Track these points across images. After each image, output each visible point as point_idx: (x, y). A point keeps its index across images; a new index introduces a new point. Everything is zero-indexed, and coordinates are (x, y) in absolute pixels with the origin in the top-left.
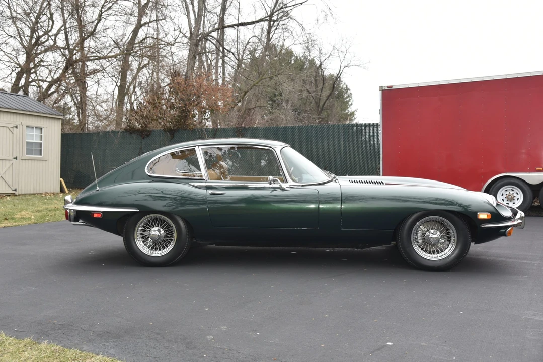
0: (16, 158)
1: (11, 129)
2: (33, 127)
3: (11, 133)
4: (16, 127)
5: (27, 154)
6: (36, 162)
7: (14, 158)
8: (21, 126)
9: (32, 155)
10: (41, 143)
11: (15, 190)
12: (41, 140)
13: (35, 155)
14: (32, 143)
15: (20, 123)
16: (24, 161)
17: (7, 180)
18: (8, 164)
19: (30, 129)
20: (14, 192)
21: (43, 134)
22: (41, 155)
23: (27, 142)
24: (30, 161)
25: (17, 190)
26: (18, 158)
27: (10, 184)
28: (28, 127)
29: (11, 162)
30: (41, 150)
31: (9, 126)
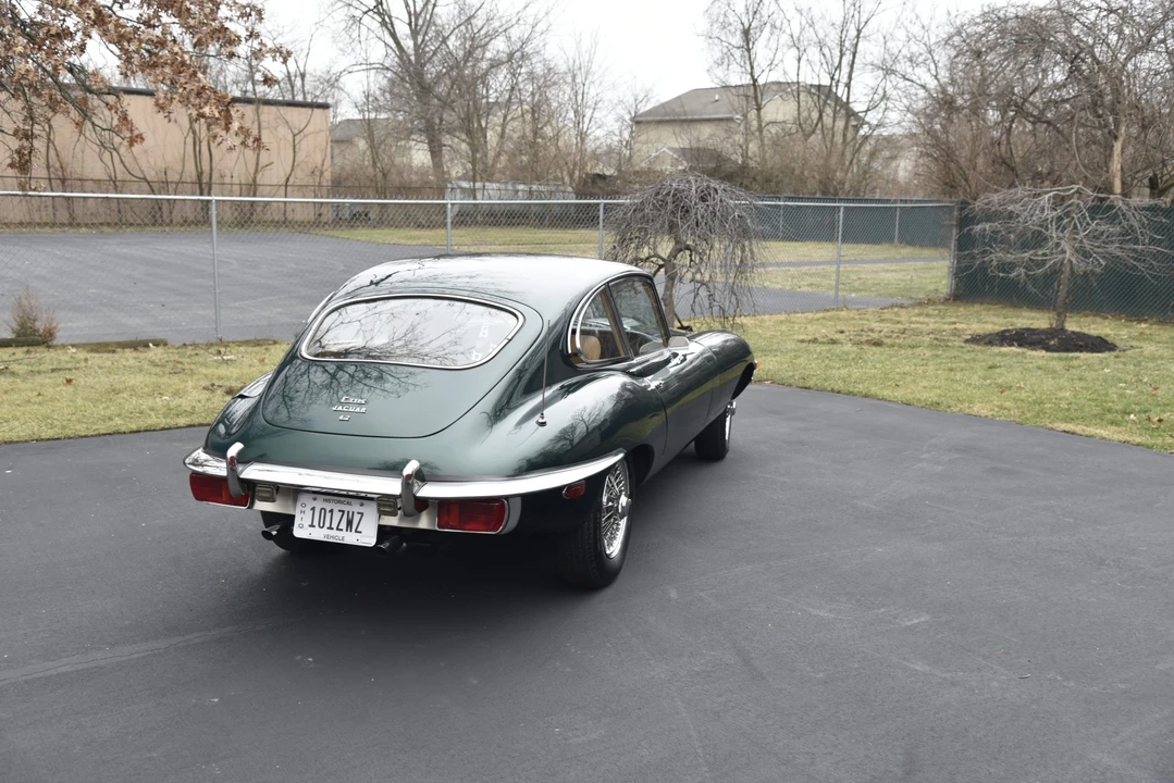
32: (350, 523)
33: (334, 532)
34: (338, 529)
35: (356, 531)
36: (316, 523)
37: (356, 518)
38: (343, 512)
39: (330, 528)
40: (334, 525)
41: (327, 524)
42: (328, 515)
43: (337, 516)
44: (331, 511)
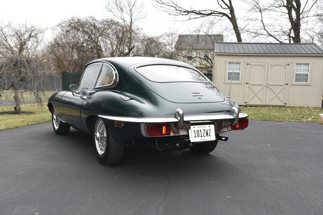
0: (287, 84)
1: (285, 66)
2: (301, 64)
3: (285, 69)
4: (289, 65)
5: (296, 81)
6: (302, 86)
7: (286, 84)
8: (292, 64)
9: (300, 82)
10: (308, 74)
11: (286, 104)
12: (308, 72)
13: (302, 82)
14: (300, 75)
15: (291, 62)
16: (293, 86)
17: (280, 98)
18: (281, 88)
19: (299, 66)
20: (285, 105)
21: (309, 68)
22: (307, 82)
23: (296, 74)
24: (298, 86)
25: (287, 104)
26: (288, 84)
27: (282, 99)
28: (297, 64)
29: (284, 87)
30: (307, 79)
31: (283, 64)
32: (207, 133)
33: (203, 138)
34: (204, 136)
35: (209, 136)
36: (196, 136)
37: (209, 131)
38: (204, 130)
39: (201, 136)
40: (202, 135)
41: (200, 136)
42: (200, 132)
43: (203, 132)
44: (200, 130)
